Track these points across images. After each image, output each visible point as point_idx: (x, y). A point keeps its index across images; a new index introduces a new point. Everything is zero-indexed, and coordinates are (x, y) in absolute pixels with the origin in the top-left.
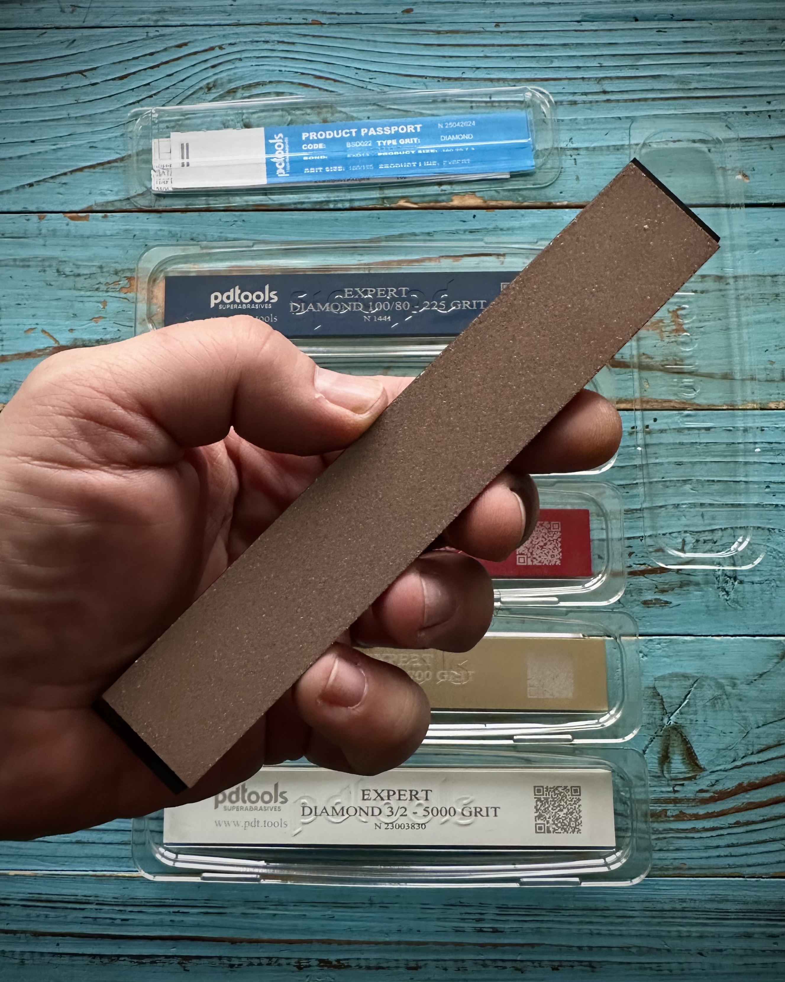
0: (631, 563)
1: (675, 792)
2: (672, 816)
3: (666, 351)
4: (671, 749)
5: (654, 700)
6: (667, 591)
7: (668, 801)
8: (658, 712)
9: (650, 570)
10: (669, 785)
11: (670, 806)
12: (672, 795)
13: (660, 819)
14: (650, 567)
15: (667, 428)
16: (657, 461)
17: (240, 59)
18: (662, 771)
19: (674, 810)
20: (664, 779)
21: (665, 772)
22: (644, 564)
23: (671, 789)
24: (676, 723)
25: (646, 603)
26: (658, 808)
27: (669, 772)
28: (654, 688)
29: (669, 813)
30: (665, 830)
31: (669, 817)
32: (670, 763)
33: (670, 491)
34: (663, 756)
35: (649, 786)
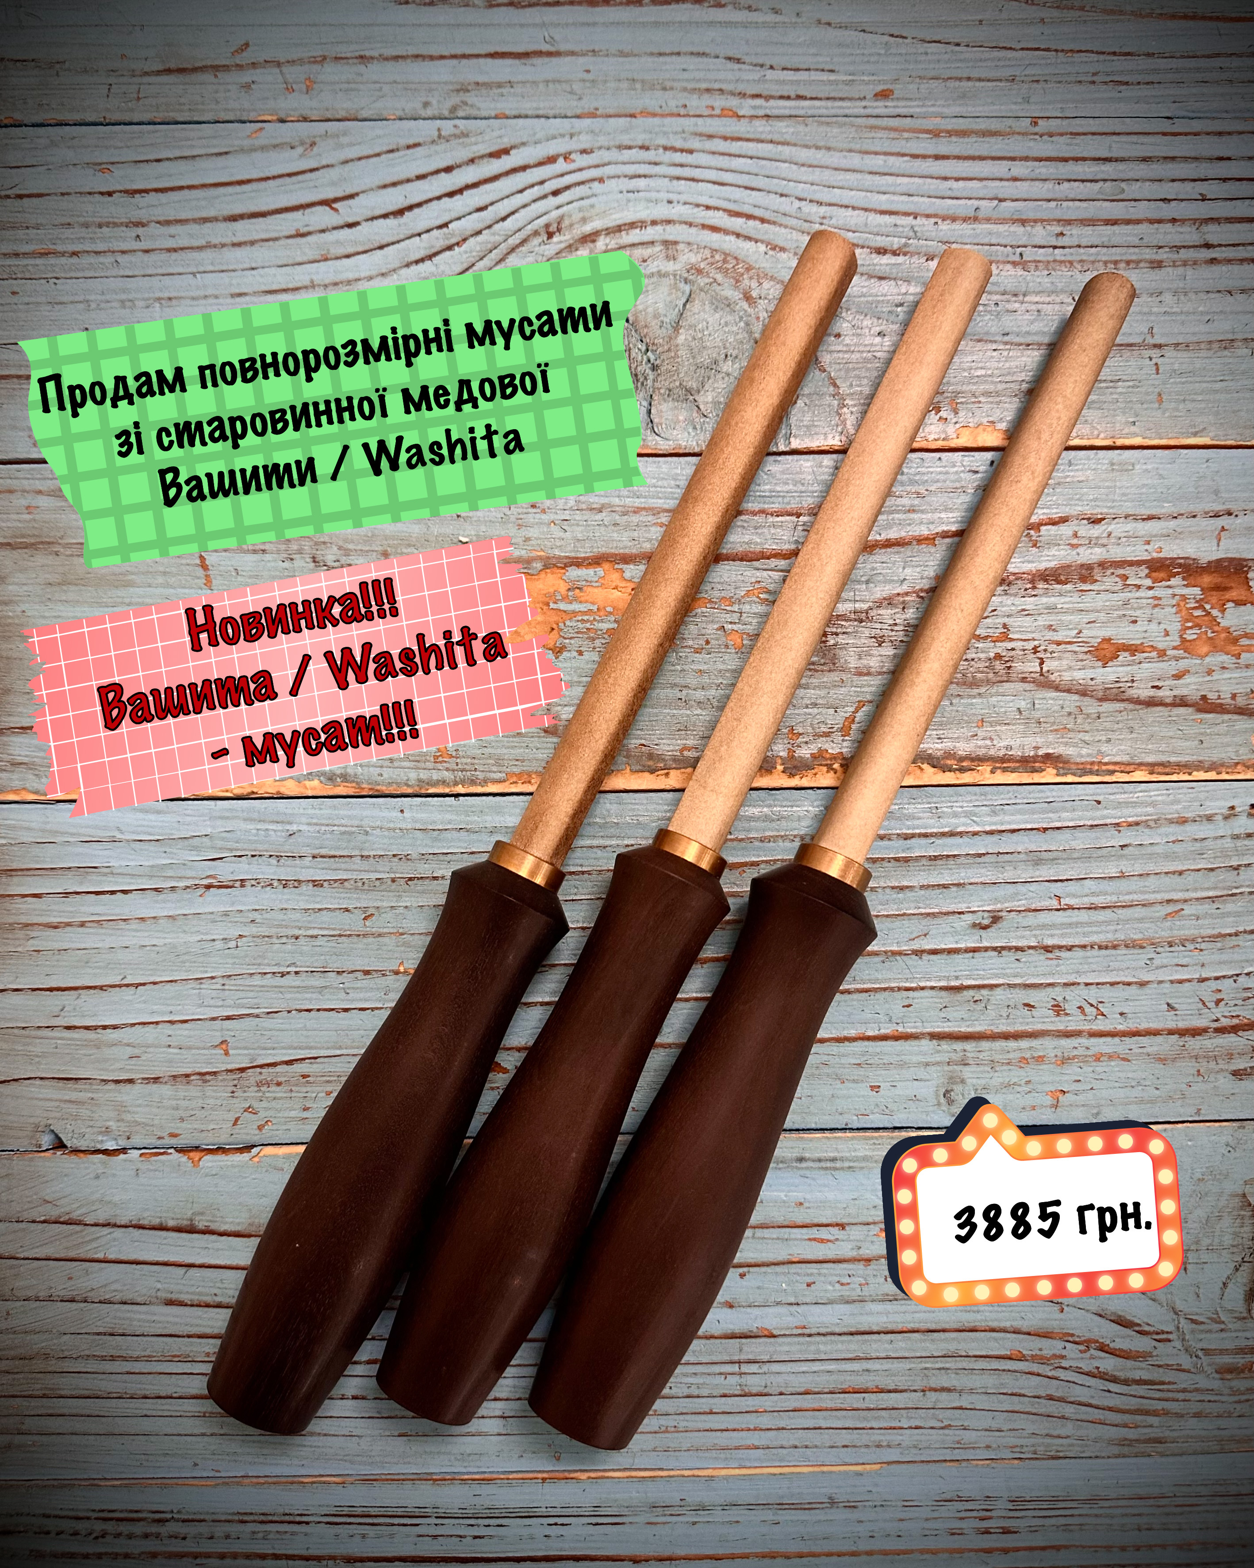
0: (1219, 1015)
9: (1244, 1025)
13: (1242, 1375)
14: (1246, 1021)
17: (601, 180)
20: (1250, 1320)
22: (1237, 1016)
25: (1236, 1073)
26: (1240, 1360)
28: (1244, 1196)
34: (1251, 1289)
35: (1230, 1330)
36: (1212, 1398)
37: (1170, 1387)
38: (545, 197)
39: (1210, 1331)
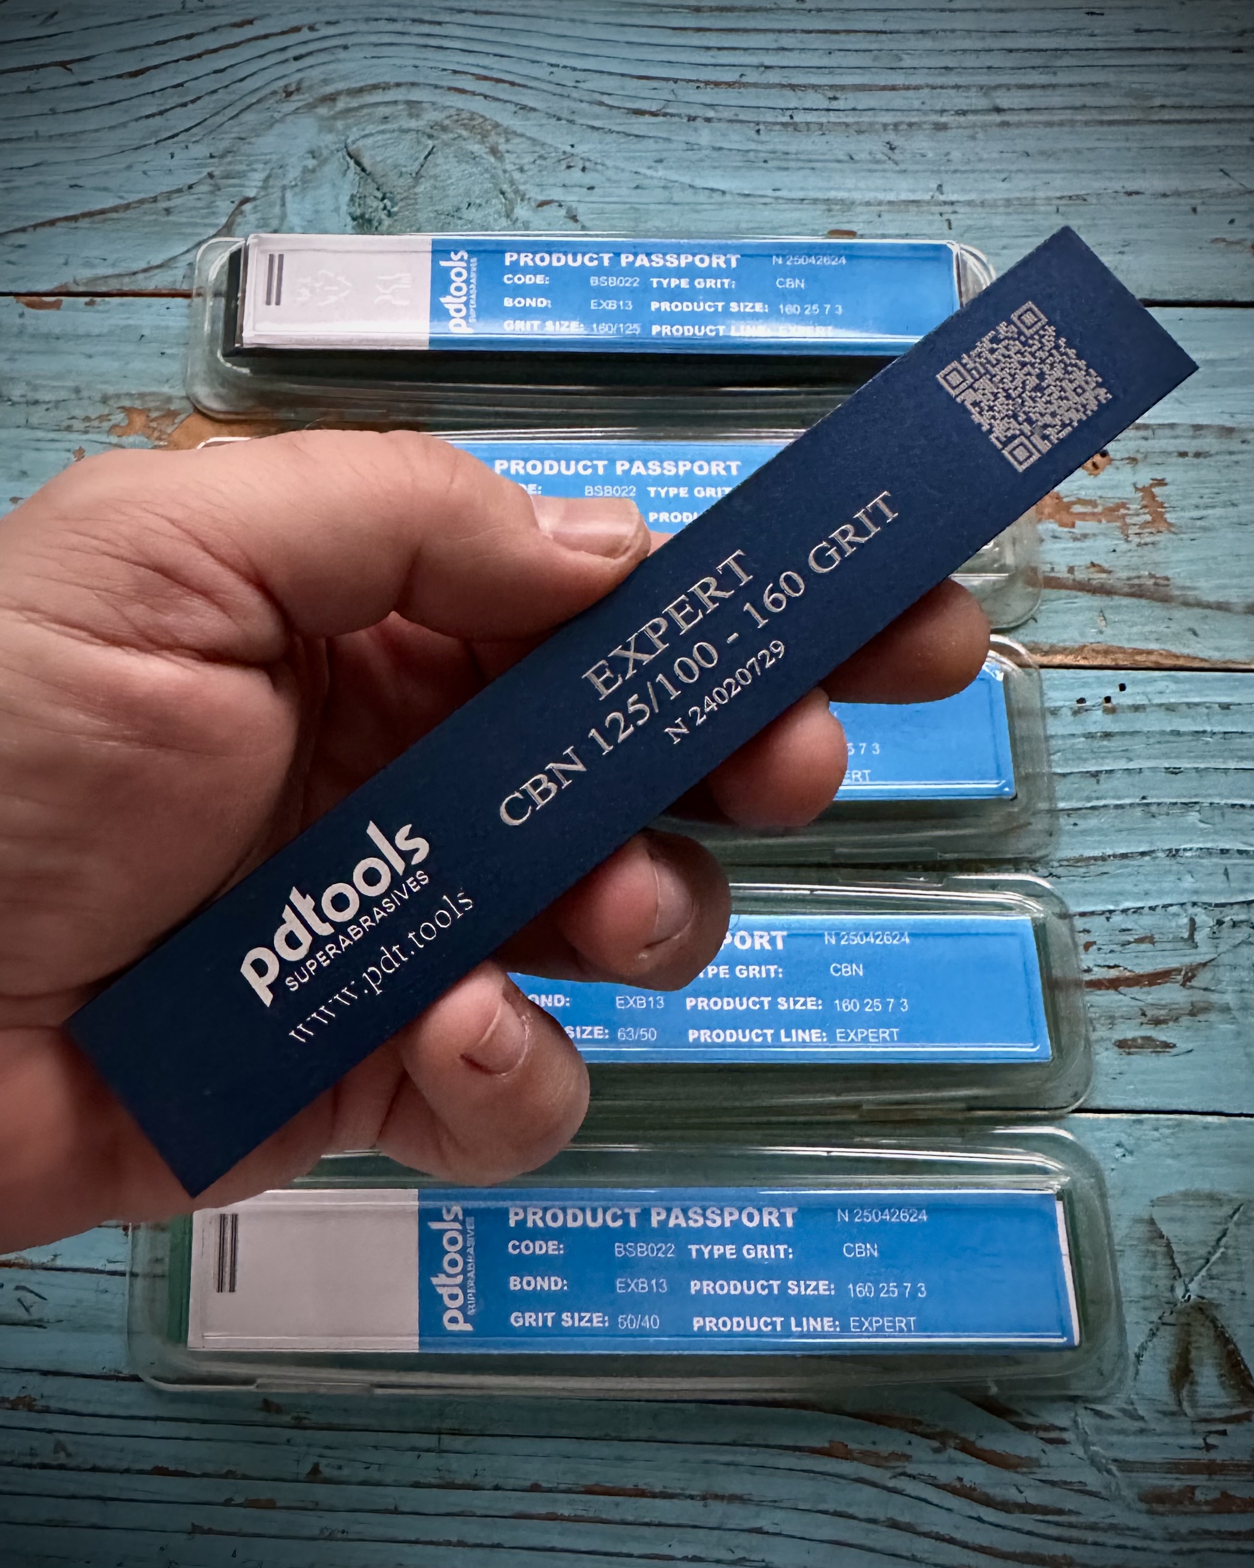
0: (1091, 966)
1: (1209, 1447)
2: (1207, 1503)
3: (1135, 560)
4: (1194, 1353)
5: (1153, 1248)
6: (1165, 1022)
7: (1193, 1468)
8: (1162, 1272)
9: (1127, 979)
10: (1194, 1432)
11: (1200, 1480)
12: (1204, 1456)
13: (1180, 1508)
14: (1128, 974)
15: (1145, 702)
16: (1131, 765)
17: (345, 48)
18: (1180, 1403)
19: (1208, 1488)
20: (1183, 1418)
21: (1185, 1405)
22: (1116, 966)
23: (1200, 1441)
24: (1199, 1297)
25: (1122, 1044)
26: (1175, 1483)
27: (1194, 1404)
28: (1152, 1222)
29: (1199, 1496)
30: (1191, 1532)
31: (1198, 1504)
32: (1193, 1383)
33: (1157, 823)
34: (1178, 1367)
35: (1153, 1432)
36: (1139, 1544)
37: (1073, 1519)
38: (286, 61)
39: (1122, 1432)
